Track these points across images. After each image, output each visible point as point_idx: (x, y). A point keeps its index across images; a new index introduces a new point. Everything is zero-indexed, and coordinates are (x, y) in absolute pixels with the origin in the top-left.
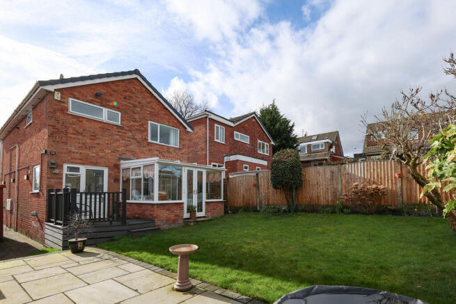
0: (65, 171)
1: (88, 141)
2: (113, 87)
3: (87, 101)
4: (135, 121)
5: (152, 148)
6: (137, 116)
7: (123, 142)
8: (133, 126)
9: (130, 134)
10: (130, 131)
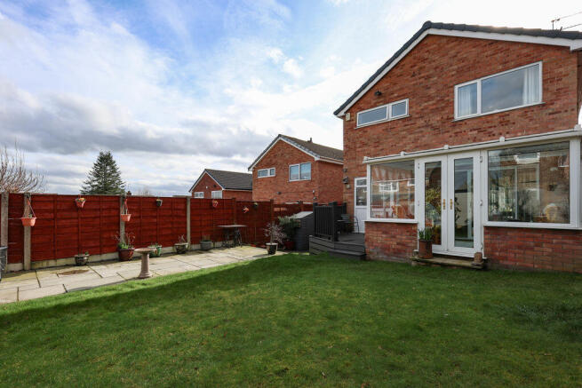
0: (356, 186)
1: (373, 149)
2: (398, 71)
3: (372, 107)
4: (430, 98)
5: (464, 128)
6: (432, 91)
7: (412, 136)
8: (426, 108)
9: (421, 122)
10: (422, 117)
